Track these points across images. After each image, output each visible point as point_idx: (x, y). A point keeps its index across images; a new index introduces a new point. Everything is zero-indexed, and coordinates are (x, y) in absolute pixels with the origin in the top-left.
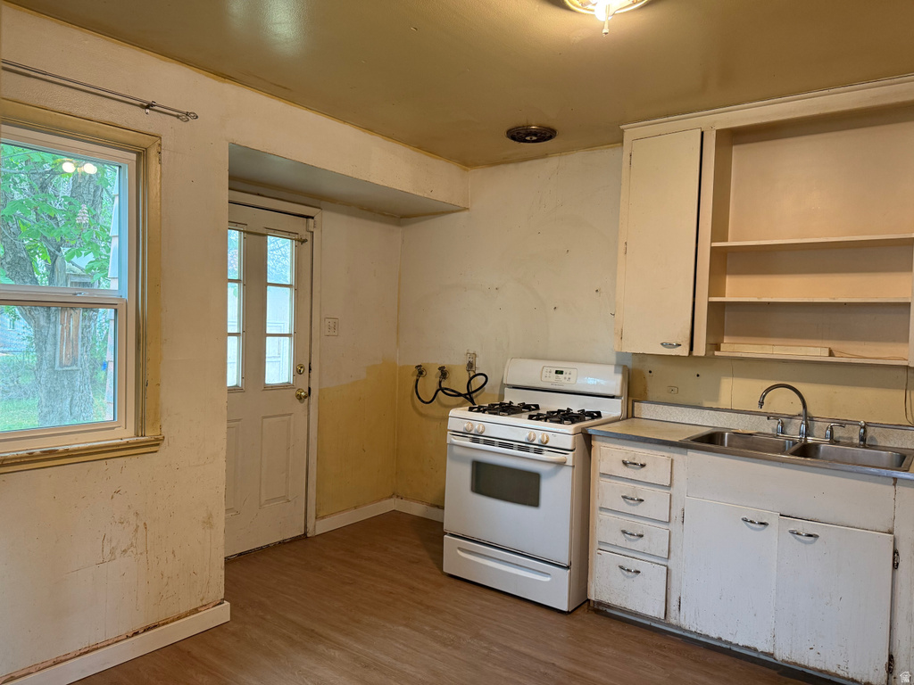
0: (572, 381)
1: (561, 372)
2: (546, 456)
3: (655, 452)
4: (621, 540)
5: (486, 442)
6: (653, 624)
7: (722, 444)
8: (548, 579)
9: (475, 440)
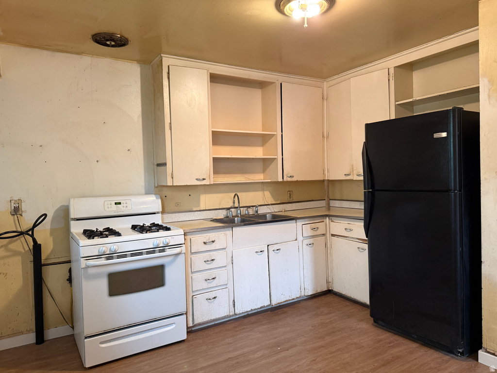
0: (129, 207)
1: (120, 203)
2: (169, 252)
3: (218, 233)
4: (205, 285)
5: (119, 257)
6: (216, 322)
7: (235, 223)
8: (174, 326)
9: (108, 258)
